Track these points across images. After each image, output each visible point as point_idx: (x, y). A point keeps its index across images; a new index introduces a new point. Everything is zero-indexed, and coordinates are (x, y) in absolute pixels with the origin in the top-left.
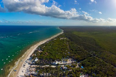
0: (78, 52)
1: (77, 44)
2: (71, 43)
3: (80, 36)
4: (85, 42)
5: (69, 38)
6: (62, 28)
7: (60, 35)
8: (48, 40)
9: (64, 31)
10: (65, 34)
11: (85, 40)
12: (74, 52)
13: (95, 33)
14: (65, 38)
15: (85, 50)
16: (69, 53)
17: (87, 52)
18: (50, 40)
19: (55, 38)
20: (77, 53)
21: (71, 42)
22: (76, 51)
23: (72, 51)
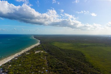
0: (59, 69)
1: (58, 59)
2: (50, 58)
3: (63, 48)
4: (69, 56)
5: (48, 51)
6: (37, 37)
7: (35, 47)
8: (16, 55)
9: (40, 42)
10: (43, 46)
11: (69, 54)
12: (53, 69)
13: (84, 44)
14: (42, 52)
15: (69, 67)
16: (47, 71)
17: (72, 70)
18: (19, 56)
19: (28, 51)
20: (58, 71)
21: (50, 56)
22: (57, 68)
23: (50, 68)
